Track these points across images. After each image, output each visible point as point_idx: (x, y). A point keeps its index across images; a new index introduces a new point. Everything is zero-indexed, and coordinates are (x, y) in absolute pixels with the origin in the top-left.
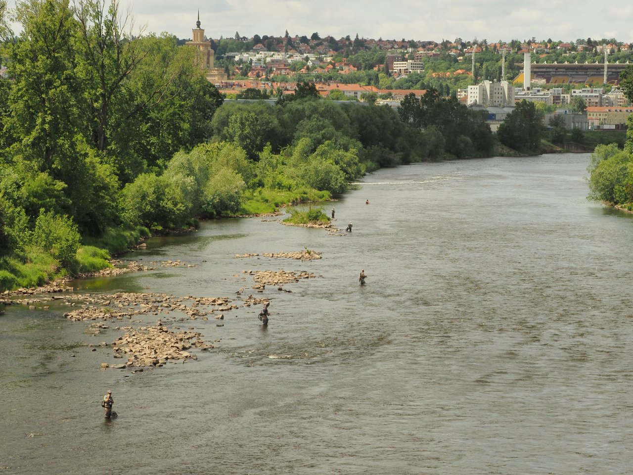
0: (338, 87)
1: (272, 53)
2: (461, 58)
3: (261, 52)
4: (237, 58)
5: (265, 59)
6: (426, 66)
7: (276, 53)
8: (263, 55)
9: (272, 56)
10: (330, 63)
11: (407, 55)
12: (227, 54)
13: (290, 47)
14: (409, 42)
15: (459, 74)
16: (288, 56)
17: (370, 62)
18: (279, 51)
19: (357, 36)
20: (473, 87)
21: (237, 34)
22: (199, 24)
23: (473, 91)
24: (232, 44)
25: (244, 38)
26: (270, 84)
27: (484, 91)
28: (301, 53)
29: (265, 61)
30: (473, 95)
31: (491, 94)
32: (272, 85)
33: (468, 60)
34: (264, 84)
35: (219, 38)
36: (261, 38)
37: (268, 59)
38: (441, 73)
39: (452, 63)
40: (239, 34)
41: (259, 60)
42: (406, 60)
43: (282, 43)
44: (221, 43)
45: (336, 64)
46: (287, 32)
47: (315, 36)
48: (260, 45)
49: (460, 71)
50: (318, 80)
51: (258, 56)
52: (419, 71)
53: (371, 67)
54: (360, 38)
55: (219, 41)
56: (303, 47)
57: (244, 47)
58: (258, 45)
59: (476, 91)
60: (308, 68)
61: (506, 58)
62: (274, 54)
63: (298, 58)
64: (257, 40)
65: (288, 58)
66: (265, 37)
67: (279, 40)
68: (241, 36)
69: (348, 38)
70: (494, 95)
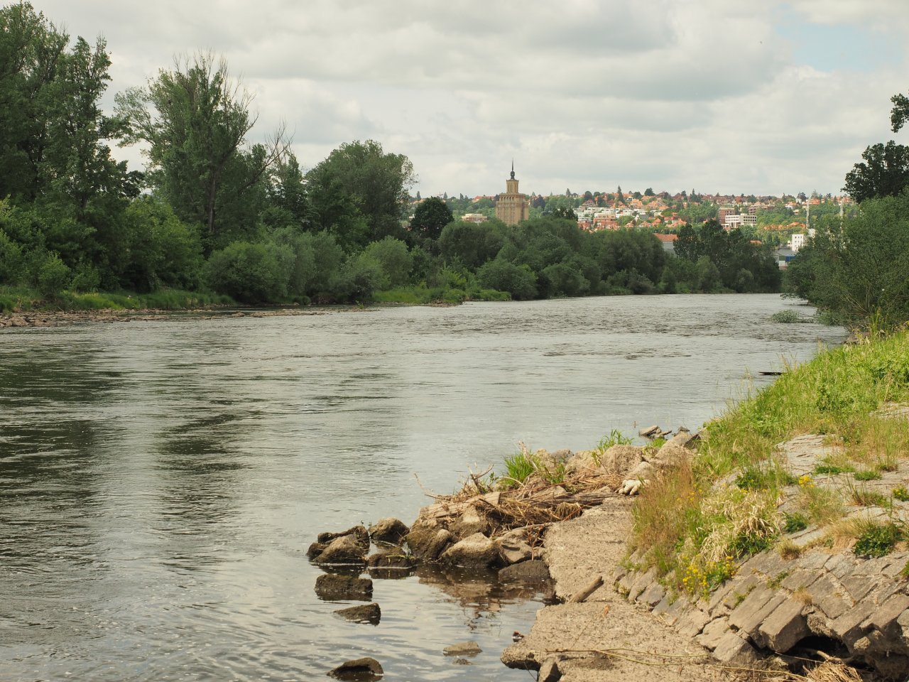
1: (601, 208)
2: (797, 211)
3: (589, 208)
5: (593, 214)
6: (759, 219)
7: (605, 209)
8: (591, 211)
9: (600, 212)
10: (659, 217)
11: (741, 209)
13: (620, 203)
14: (749, 197)
15: (793, 226)
16: (617, 212)
17: (701, 216)
18: (608, 207)
19: (693, 191)
20: (797, 235)
21: (568, 192)
22: (513, 174)
23: (797, 239)
24: (561, 200)
25: (575, 194)
28: (632, 208)
29: (593, 216)
30: (797, 244)
33: (803, 213)
35: (549, 195)
36: (593, 194)
37: (596, 215)
38: (773, 226)
39: (788, 216)
40: (570, 191)
41: (586, 216)
42: (739, 213)
43: (614, 199)
44: (550, 200)
45: (665, 218)
46: (619, 188)
47: (649, 192)
48: (590, 201)
49: (794, 224)
51: (586, 212)
52: (752, 225)
54: (696, 193)
56: (635, 201)
57: (574, 203)
58: (588, 201)
59: (800, 239)
60: (634, 223)
61: (844, 210)
62: (603, 210)
63: (628, 213)
64: (588, 196)
66: (598, 194)
67: (610, 197)
68: (572, 193)
69: (684, 194)
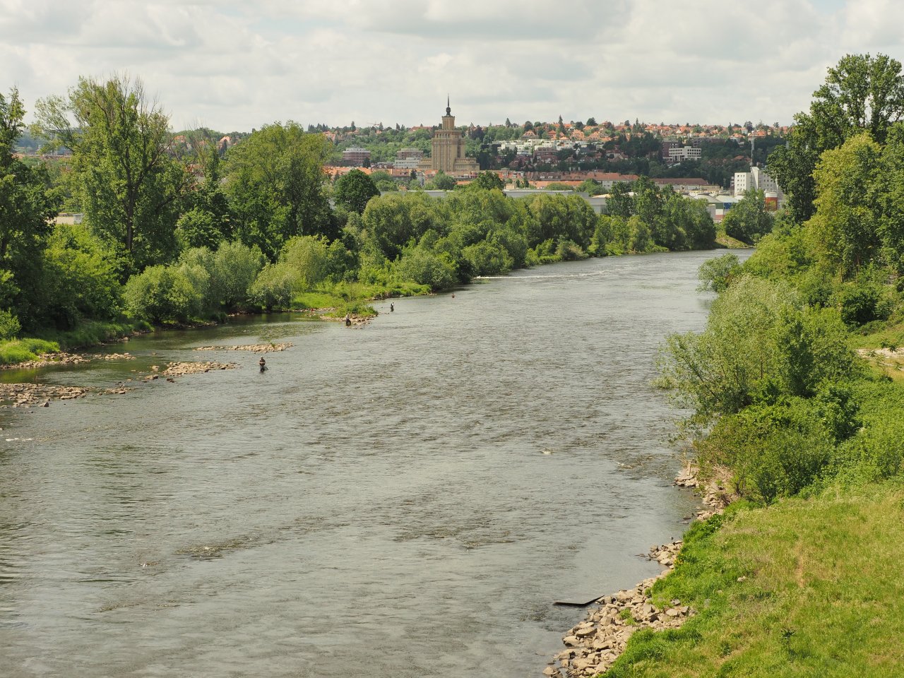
0: (595, 176)
1: (542, 140)
2: (743, 143)
3: (530, 140)
4: (503, 147)
5: (533, 147)
6: (704, 151)
7: (546, 141)
8: (531, 143)
9: (540, 144)
10: (601, 150)
11: (685, 140)
12: (494, 143)
13: (562, 134)
14: (694, 126)
15: (736, 161)
16: (558, 143)
18: (549, 139)
19: (637, 121)
20: (740, 174)
22: (448, 110)
23: (739, 178)
24: (501, 131)
25: (515, 125)
26: (522, 174)
27: (752, 179)
28: (573, 139)
29: (533, 149)
30: (740, 183)
31: (759, 182)
32: (524, 175)
33: (748, 146)
34: (516, 174)
35: (488, 126)
36: (534, 125)
37: (536, 148)
38: (717, 160)
39: (732, 149)
40: (510, 121)
41: (527, 148)
42: (683, 146)
43: (555, 129)
44: (489, 131)
45: (607, 152)
46: (560, 118)
47: (591, 122)
48: (530, 132)
49: (739, 158)
50: (574, 169)
51: (526, 144)
52: (696, 158)
53: (643, 154)
54: (640, 123)
55: (487, 129)
56: (576, 132)
57: (514, 135)
58: (528, 132)
59: (743, 178)
60: (575, 157)
62: (543, 142)
63: (569, 145)
64: (528, 127)
65: (558, 145)
66: (538, 124)
67: (551, 128)
68: (512, 123)
69: (627, 124)
70: (763, 183)
